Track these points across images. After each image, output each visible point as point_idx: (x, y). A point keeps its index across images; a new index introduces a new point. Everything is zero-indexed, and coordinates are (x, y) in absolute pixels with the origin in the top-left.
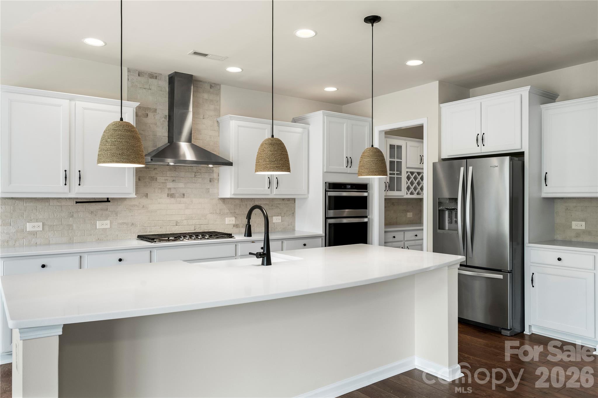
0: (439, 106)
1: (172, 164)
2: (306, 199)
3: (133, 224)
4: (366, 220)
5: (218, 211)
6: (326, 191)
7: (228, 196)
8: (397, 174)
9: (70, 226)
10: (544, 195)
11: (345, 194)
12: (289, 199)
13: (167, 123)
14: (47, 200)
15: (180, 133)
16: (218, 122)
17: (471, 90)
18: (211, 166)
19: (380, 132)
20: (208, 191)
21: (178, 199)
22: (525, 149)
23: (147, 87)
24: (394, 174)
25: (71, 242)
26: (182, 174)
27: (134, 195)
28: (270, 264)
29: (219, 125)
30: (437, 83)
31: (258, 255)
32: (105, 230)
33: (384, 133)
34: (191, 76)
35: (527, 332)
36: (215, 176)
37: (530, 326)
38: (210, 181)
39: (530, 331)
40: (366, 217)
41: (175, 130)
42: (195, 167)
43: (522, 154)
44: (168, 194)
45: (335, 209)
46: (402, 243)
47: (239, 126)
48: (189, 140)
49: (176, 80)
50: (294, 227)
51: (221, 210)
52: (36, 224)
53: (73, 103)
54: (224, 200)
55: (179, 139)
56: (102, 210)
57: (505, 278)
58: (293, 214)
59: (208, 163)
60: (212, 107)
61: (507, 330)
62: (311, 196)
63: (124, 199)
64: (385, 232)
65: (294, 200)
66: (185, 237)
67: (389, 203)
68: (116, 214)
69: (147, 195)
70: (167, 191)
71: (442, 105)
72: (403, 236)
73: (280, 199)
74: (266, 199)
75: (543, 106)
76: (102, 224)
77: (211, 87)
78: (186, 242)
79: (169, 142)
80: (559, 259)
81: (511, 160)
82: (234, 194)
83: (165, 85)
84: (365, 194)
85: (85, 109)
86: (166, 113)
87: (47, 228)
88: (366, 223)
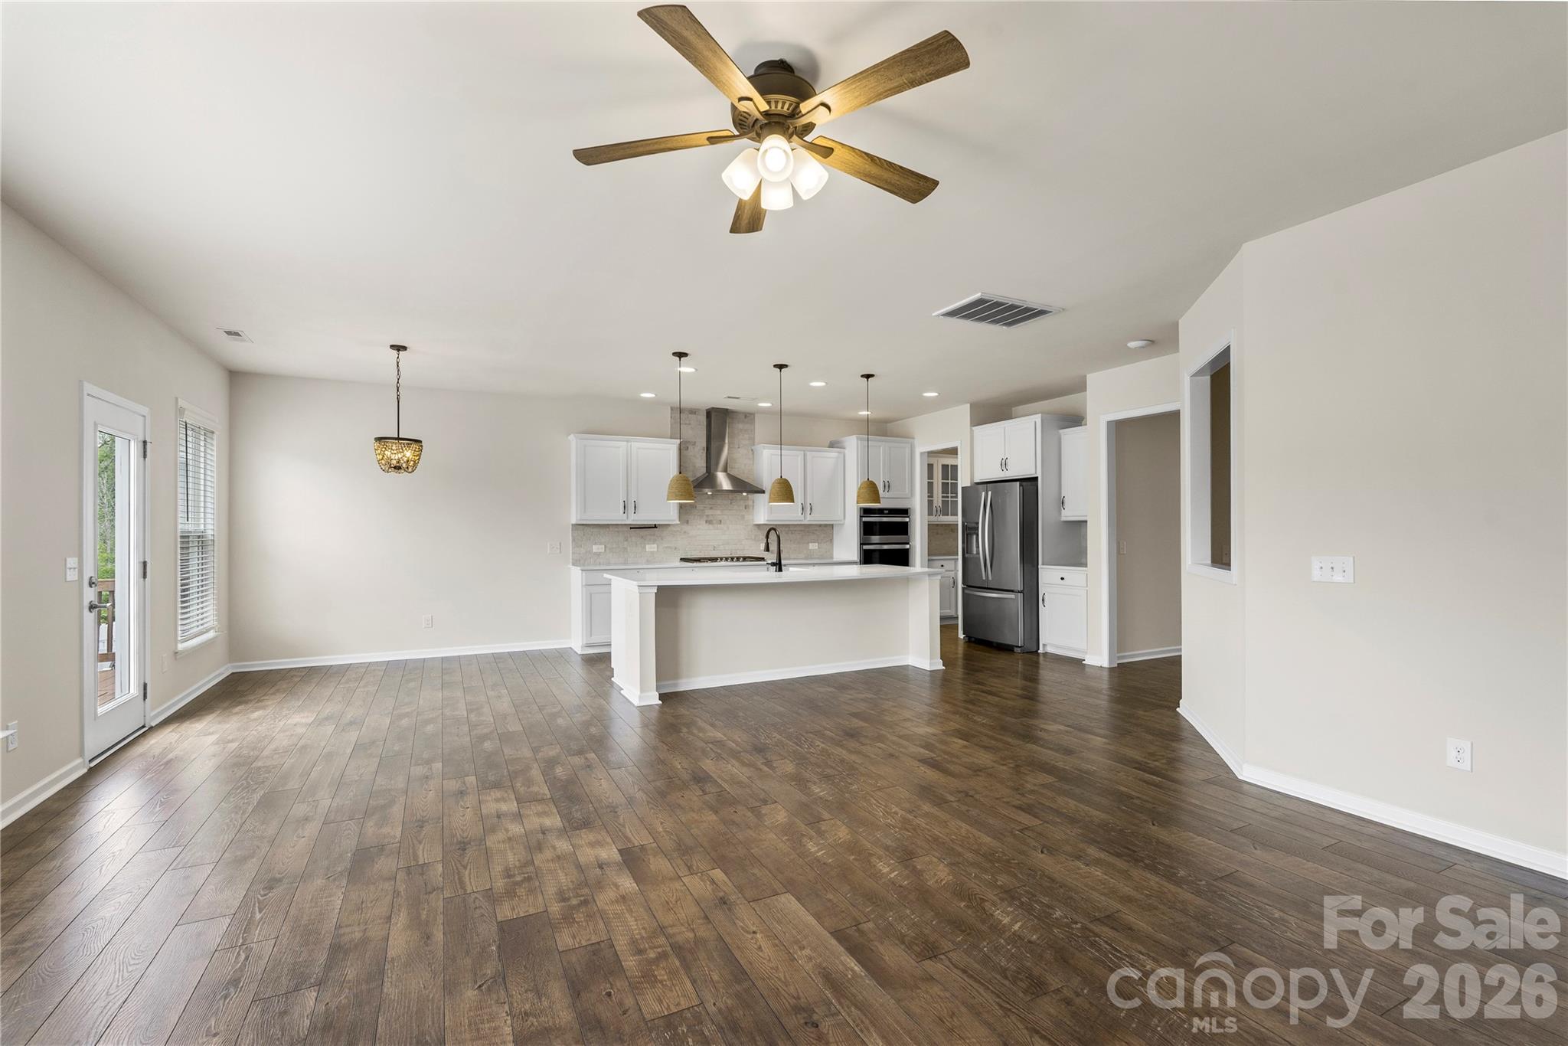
0: (971, 429)
1: (709, 493)
2: (843, 524)
3: (676, 548)
4: (908, 546)
5: (753, 537)
6: (860, 517)
7: (762, 523)
8: (952, 497)
9: (625, 549)
10: (1064, 519)
11: (885, 519)
12: (826, 525)
13: (705, 455)
14: (607, 526)
15: (717, 464)
16: (752, 450)
17: (1013, 409)
18: (744, 494)
19: (922, 454)
20: (743, 517)
21: (716, 526)
22: (1039, 475)
23: (688, 422)
24: (948, 497)
25: (625, 563)
26: (719, 502)
27: (678, 522)
28: (781, 571)
29: (753, 454)
30: (969, 405)
31: (773, 564)
32: (652, 553)
33: (926, 454)
34: (727, 409)
35: (1041, 651)
36: (750, 503)
37: (1044, 645)
38: (746, 508)
39: (1044, 649)
40: (908, 544)
41: (713, 462)
42: (731, 496)
43: (1036, 479)
44: (706, 522)
45: (880, 535)
46: (953, 573)
47: (772, 455)
48: (725, 470)
49: (713, 415)
50: (832, 554)
51: (756, 536)
52: (600, 546)
53: (629, 444)
54: (758, 526)
55: (716, 470)
56: (651, 535)
57: (1017, 597)
58: (831, 541)
59: (742, 492)
60: (746, 436)
61: (1018, 647)
62: (847, 521)
63: (669, 525)
64: (929, 560)
65: (832, 525)
66: (721, 559)
67: (934, 529)
68: (662, 539)
69: (687, 522)
70: (705, 518)
71: (974, 428)
72: (953, 566)
73: (816, 525)
74: (801, 525)
75: (1061, 431)
76: (651, 548)
77: (746, 417)
78: (723, 563)
79: (707, 472)
80: (1062, 579)
81: (1021, 485)
82: (768, 520)
83: (703, 419)
84: (907, 520)
85: (639, 448)
86: (705, 445)
87: (608, 551)
88: (908, 550)
